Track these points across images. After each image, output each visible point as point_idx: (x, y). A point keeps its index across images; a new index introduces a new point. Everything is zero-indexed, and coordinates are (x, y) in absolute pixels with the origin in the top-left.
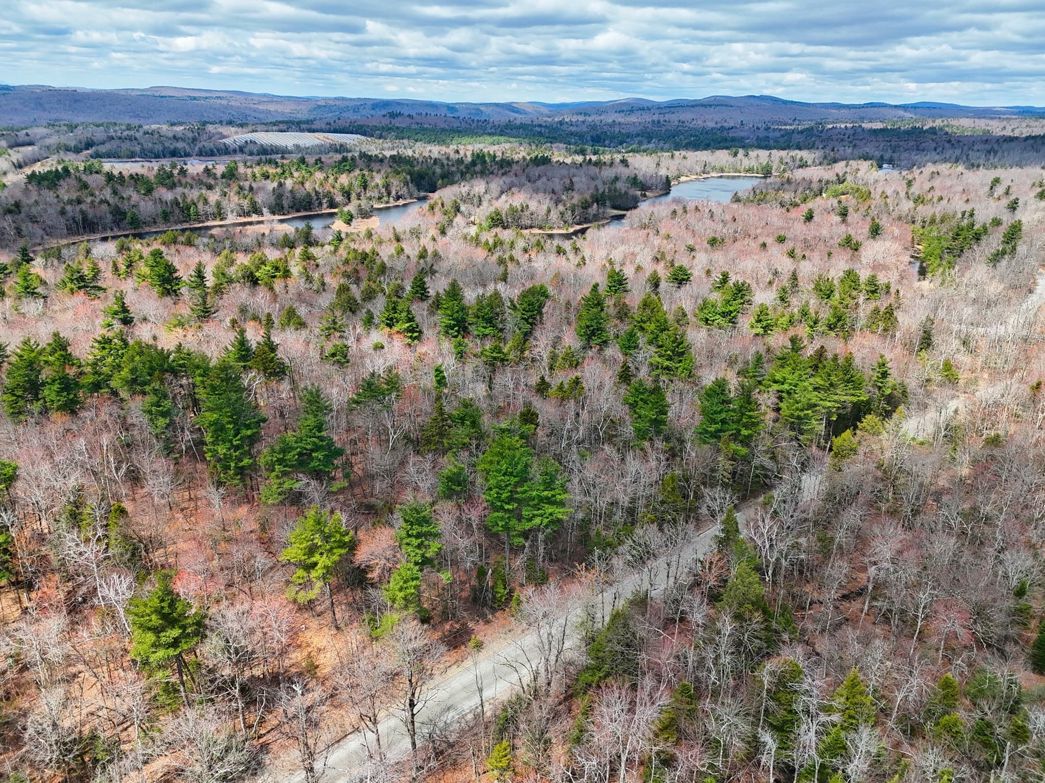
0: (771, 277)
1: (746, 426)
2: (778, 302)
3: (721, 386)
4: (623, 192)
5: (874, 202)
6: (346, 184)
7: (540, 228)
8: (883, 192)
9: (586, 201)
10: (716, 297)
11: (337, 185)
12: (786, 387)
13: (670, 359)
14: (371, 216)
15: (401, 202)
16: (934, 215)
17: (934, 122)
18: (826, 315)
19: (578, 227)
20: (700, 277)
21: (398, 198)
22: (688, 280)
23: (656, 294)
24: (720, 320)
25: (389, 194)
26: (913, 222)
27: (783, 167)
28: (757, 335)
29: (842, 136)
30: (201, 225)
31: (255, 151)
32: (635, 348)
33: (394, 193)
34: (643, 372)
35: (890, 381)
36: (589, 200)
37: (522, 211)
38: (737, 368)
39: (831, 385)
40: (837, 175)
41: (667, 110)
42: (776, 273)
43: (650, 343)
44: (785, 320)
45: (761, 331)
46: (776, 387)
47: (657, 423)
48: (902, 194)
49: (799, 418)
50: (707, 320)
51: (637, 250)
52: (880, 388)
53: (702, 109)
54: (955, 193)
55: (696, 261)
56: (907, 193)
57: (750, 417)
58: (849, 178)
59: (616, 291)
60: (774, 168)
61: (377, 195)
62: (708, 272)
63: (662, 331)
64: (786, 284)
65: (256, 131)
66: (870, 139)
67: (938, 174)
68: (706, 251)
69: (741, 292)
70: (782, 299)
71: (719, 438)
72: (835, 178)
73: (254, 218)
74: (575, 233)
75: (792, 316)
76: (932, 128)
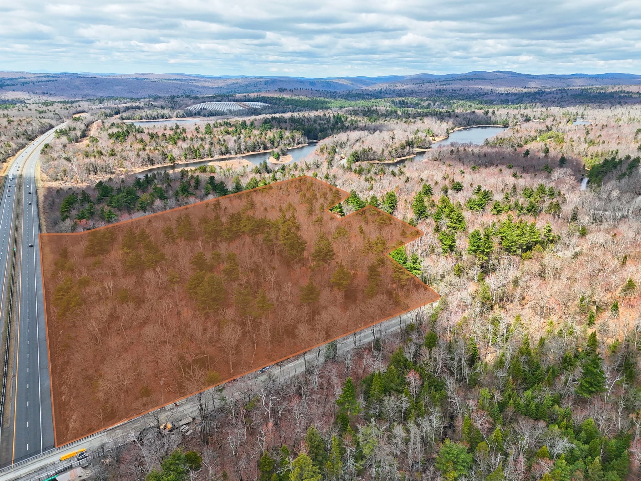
0: (503, 187)
1: (487, 248)
2: (505, 199)
3: (477, 233)
4: (423, 139)
5: (565, 144)
6: (272, 137)
7: (379, 160)
8: (571, 138)
9: (403, 145)
10: (475, 197)
11: (267, 137)
12: (505, 234)
13: (455, 223)
14: (287, 154)
15: (300, 146)
16: (597, 152)
17: (613, 88)
18: (526, 205)
19: (399, 159)
20: (467, 187)
21: (299, 143)
22: (461, 189)
23: (447, 196)
24: (477, 208)
25: (294, 141)
26: (587, 156)
27: (515, 121)
28: (494, 214)
29: (553, 99)
30: (202, 160)
31: (207, 114)
32: (440, 219)
33: (296, 141)
34: (444, 228)
35: (552, 234)
36: (405, 145)
37: (369, 151)
38: (484, 227)
39: (524, 234)
40: (547, 127)
41: (445, 83)
42: (506, 185)
43: (447, 217)
44: (506, 208)
45: (496, 213)
46: (500, 235)
47: (451, 247)
48: (582, 139)
49: (509, 246)
50: (471, 207)
51: (434, 173)
52: (547, 237)
53: (466, 81)
54: (613, 138)
55: (465, 179)
56: (585, 139)
57: (489, 245)
58: (554, 128)
59: (427, 195)
60: (510, 121)
61: (288, 142)
62: (471, 185)
63: (452, 212)
64: (510, 191)
65: (205, 102)
66: (571, 101)
67: (606, 126)
68: (470, 173)
69: (487, 195)
70: (507, 198)
71: (476, 253)
72: (545, 129)
73: (228, 156)
74: (398, 162)
75: (510, 206)
76: (611, 93)
